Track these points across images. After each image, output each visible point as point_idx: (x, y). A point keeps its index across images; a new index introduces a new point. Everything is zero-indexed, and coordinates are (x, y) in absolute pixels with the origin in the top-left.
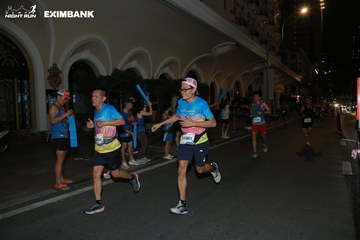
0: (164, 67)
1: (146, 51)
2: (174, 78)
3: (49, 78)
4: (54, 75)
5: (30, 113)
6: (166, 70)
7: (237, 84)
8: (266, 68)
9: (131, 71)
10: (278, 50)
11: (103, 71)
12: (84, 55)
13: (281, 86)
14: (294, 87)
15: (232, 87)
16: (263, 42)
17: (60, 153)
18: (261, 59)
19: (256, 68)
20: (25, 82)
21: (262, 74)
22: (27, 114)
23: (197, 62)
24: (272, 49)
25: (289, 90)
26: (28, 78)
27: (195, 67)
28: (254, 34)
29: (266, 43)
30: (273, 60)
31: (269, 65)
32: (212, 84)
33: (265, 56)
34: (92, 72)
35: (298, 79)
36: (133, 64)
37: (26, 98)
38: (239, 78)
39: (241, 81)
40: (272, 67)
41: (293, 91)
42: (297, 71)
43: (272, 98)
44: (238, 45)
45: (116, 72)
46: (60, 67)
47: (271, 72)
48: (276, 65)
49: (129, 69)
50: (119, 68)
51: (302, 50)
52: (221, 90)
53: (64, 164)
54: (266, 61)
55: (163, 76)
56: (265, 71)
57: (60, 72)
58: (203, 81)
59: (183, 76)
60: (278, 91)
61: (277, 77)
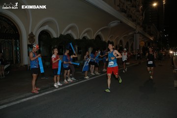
0: (85, 33)
1: (77, 26)
2: (89, 38)
3: (29, 39)
4: (31, 37)
5: (20, 56)
6: (86, 35)
7: (121, 41)
8: (135, 33)
9: (69, 35)
10: (141, 24)
11: (55, 35)
12: (46, 28)
13: (143, 43)
14: (149, 43)
15: (119, 43)
16: (134, 21)
17: (35, 75)
18: (133, 29)
19: (130, 34)
20: (18, 41)
21: (133, 37)
22: (19, 56)
23: (101, 31)
24: (139, 24)
25: (147, 44)
26: (19, 39)
27: (100, 33)
28: (129, 16)
29: (135, 21)
30: (139, 29)
33: (135, 28)
34: (50, 36)
35: (152, 39)
36: (70, 32)
37: (18, 49)
38: (122, 38)
40: (138, 33)
42: (151, 35)
43: (138, 48)
44: (121, 22)
45: (61, 36)
46: (34, 33)
47: (138, 35)
49: (68, 34)
50: (63, 34)
51: (153, 24)
53: (36, 80)
54: (135, 30)
55: (84, 38)
56: (135, 35)
57: (34, 36)
58: (104, 40)
59: (94, 37)
60: (142, 45)
61: (141, 38)
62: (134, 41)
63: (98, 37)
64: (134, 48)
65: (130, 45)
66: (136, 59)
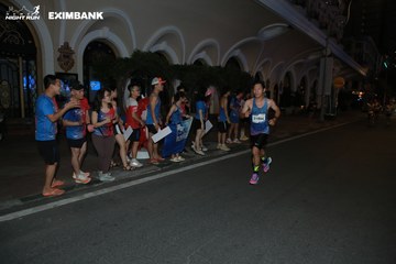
0: (200, 51)
1: (181, 34)
2: (211, 63)
3: (59, 59)
4: (65, 54)
6: (202, 55)
7: (288, 75)
8: (325, 56)
9: (160, 54)
10: (340, 36)
11: (125, 53)
12: (102, 33)
13: (343, 80)
14: (356, 82)
15: (282, 78)
16: (323, 27)
18: (319, 45)
19: (312, 57)
20: (32, 63)
21: (318, 64)
23: (239, 47)
25: (350, 84)
26: (35, 59)
27: (237, 53)
29: (326, 28)
30: (333, 47)
31: (329, 53)
32: (258, 75)
33: (323, 42)
34: (113, 53)
35: (363, 72)
36: (162, 46)
37: (33, 81)
38: (291, 68)
39: (294, 73)
40: (332, 55)
41: (355, 87)
42: (362, 63)
43: (328, 93)
44: (291, 27)
46: (72, 46)
47: (330, 61)
48: (337, 53)
49: (157, 52)
50: (145, 49)
51: (370, 38)
54: (325, 48)
55: (199, 62)
56: (322, 60)
57: (73, 53)
58: (247, 70)
59: (223, 63)
60: (338, 86)
61: (337, 68)
62: (318, 74)
63: (233, 61)
64: (319, 92)
65: (310, 85)
66: (322, 119)
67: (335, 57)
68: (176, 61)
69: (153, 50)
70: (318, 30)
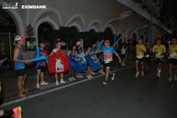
0: (92, 26)
1: (81, 17)
2: (97, 31)
3: (27, 32)
4: (29, 30)
6: (94, 27)
7: (134, 35)
8: (151, 25)
9: (74, 28)
10: (158, 16)
11: (57, 28)
12: (47, 19)
13: (160, 36)
14: (167, 37)
15: (131, 36)
18: (148, 20)
19: (145, 26)
21: (148, 29)
23: (112, 23)
25: (164, 38)
27: (110, 26)
29: (151, 12)
30: (155, 21)
31: (152, 24)
32: (120, 35)
33: (150, 19)
34: (52, 28)
35: (170, 32)
36: (74, 24)
38: (135, 32)
39: (137, 34)
41: (167, 39)
44: (134, 12)
46: (32, 26)
47: (154, 28)
48: (155, 23)
49: (72, 27)
50: (66, 26)
52: (125, 38)
54: (151, 21)
55: (92, 31)
56: (150, 27)
57: (33, 29)
58: (114, 33)
59: (103, 31)
61: (157, 31)
62: (148, 34)
63: (108, 29)
67: (156, 25)
68: (81, 30)
69: (70, 26)
70: (147, 13)
